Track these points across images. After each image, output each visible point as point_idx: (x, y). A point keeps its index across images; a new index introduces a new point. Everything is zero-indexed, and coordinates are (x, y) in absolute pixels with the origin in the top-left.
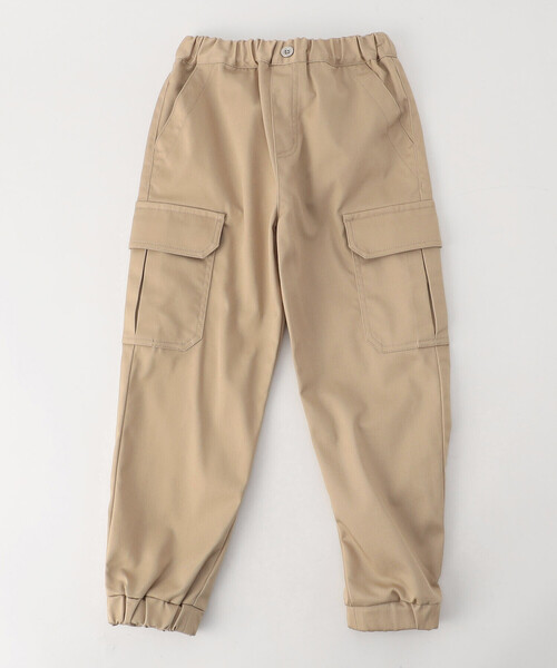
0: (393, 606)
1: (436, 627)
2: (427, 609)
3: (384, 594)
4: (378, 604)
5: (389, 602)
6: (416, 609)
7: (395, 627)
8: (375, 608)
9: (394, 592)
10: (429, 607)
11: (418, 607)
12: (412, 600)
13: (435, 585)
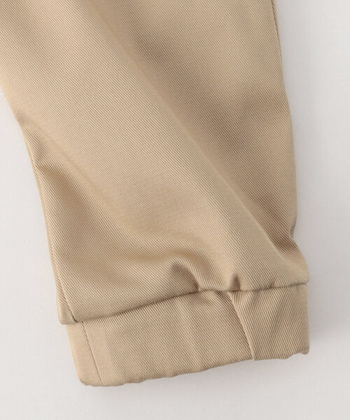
0: (181, 305)
1: (304, 349)
2: (271, 301)
3: (154, 278)
4: (139, 307)
5: (170, 297)
6: (241, 304)
7: (197, 361)
8: (136, 318)
9: (178, 270)
10: (276, 295)
11: (246, 298)
12: (227, 283)
13: (285, 243)
